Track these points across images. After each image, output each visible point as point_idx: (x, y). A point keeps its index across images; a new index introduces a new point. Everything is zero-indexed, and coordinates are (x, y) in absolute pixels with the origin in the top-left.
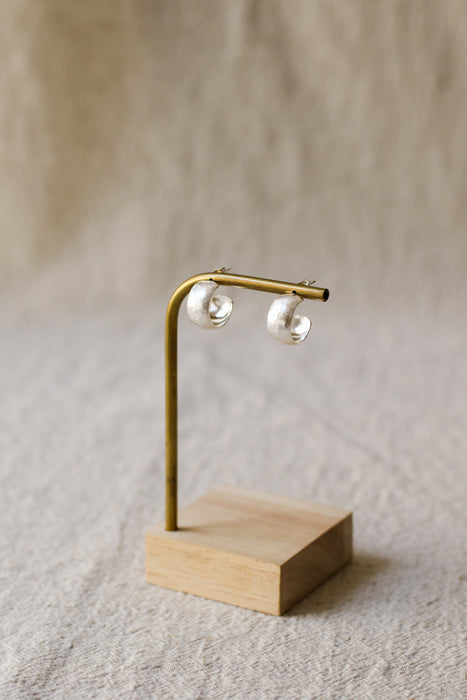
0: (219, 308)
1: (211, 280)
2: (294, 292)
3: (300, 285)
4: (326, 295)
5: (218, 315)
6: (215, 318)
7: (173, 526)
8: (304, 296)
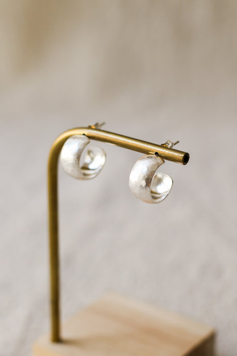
0: (92, 159)
1: (84, 134)
2: (156, 153)
3: (162, 146)
4: (186, 159)
5: (91, 167)
6: (88, 169)
7: (57, 338)
8: (164, 158)
